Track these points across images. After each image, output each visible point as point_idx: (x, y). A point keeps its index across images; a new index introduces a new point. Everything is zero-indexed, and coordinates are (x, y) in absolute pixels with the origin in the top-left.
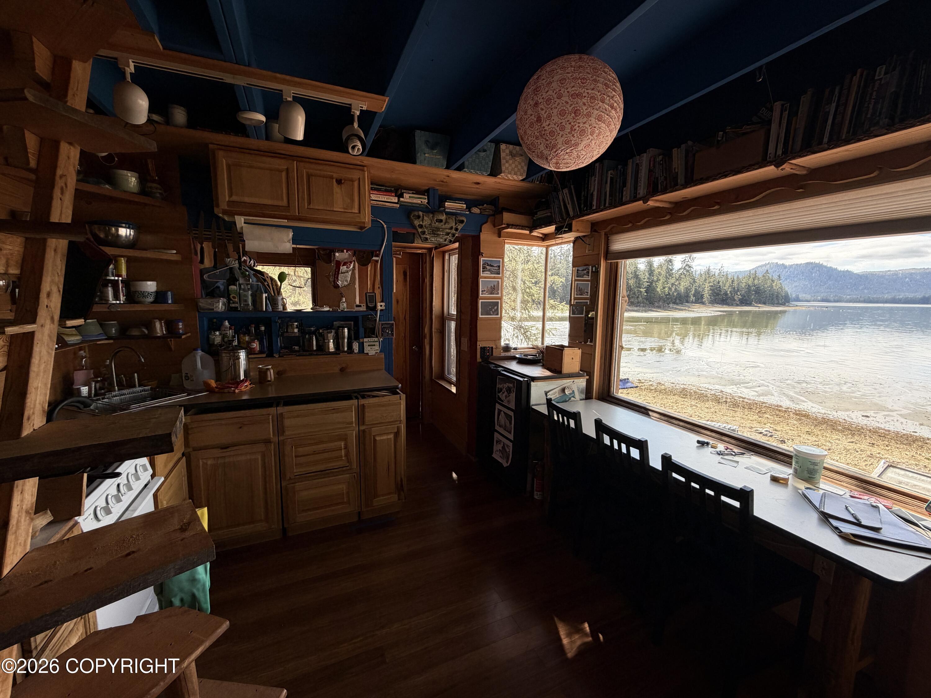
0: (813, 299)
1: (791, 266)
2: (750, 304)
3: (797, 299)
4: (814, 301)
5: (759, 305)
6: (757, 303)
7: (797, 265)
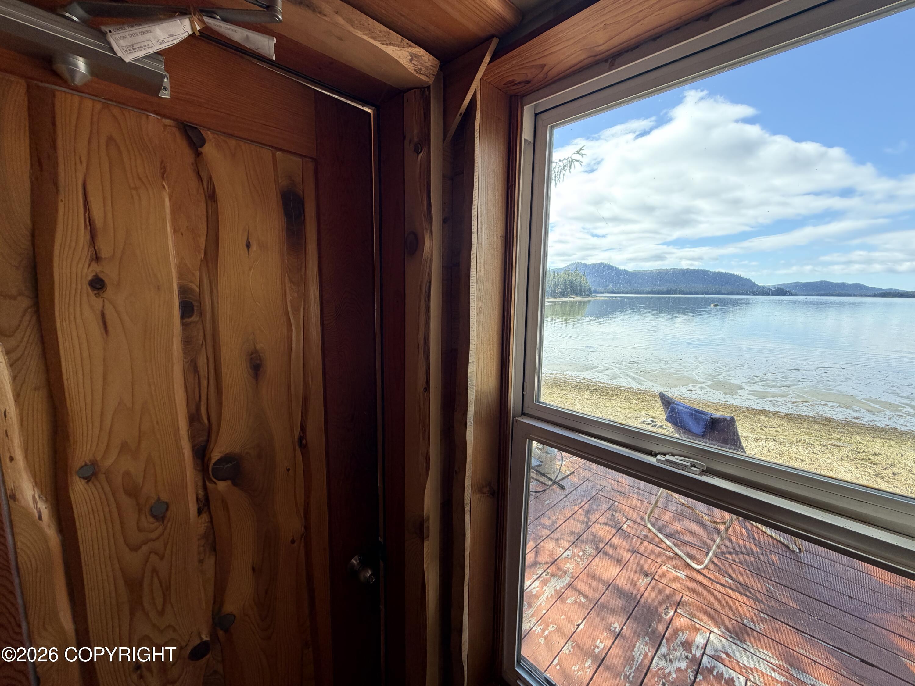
0: (605, 291)
1: (590, 265)
2: (566, 296)
3: (596, 292)
4: (606, 293)
5: (573, 296)
6: (571, 294)
7: (594, 264)
